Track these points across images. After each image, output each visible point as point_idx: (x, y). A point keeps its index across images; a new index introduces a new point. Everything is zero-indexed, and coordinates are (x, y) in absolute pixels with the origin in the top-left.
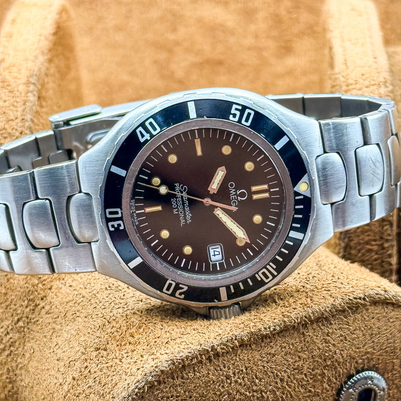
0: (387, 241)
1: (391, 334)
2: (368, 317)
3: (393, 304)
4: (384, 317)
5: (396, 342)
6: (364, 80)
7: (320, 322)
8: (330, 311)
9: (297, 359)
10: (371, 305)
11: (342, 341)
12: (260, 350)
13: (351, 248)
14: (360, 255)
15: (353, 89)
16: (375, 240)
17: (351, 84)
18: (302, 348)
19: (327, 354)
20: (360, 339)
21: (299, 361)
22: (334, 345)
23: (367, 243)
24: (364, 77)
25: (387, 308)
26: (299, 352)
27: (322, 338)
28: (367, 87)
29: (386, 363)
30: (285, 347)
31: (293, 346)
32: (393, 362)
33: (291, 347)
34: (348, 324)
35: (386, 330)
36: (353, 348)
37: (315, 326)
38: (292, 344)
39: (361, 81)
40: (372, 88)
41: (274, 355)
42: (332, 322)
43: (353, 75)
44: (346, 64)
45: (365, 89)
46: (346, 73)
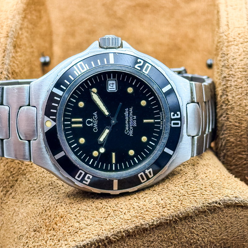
1: (241, 227)
2: (223, 216)
3: (242, 207)
4: (235, 215)
5: (245, 231)
6: (240, 38)
7: (187, 219)
8: (194, 212)
9: (170, 244)
10: (225, 208)
11: (203, 232)
12: (142, 239)
13: (228, 156)
14: (234, 161)
15: (232, 45)
16: (245, 152)
17: (231, 41)
18: (173, 237)
19: (192, 241)
20: (217, 230)
21: (171, 246)
22: (197, 235)
23: (239, 153)
24: (240, 36)
25: (238, 209)
26: (171, 240)
27: (188, 230)
28: (242, 44)
29: (239, 245)
30: (161, 237)
31: (167, 236)
32: (243, 245)
33: (165, 237)
34: (208, 220)
35: (237, 224)
36: (212, 236)
37: (183, 222)
38: (166, 234)
39: (238, 39)
40: (245, 44)
41: (153, 242)
42: (196, 219)
43: (233, 34)
44: (228, 25)
45: (240, 45)
46: (228, 33)
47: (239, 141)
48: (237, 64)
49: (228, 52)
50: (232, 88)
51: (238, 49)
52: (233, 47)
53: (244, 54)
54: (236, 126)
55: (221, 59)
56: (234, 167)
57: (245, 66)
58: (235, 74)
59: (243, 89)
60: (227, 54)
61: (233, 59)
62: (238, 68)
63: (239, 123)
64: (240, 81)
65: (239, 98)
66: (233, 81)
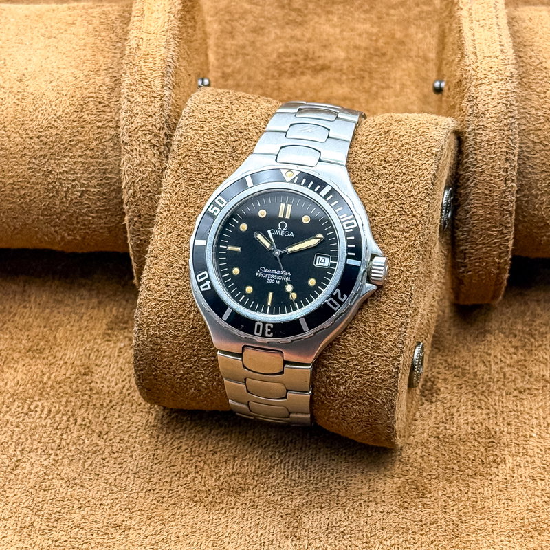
0: (506, 227)
13: (473, 232)
16: (496, 227)
23: (488, 229)
24: (493, 70)
28: (495, 82)
40: (500, 83)
43: (483, 68)
44: (476, 52)
45: (493, 85)
46: (476, 65)
47: (490, 214)
48: (490, 111)
49: (478, 95)
50: (483, 144)
51: (491, 90)
52: (483, 87)
53: (498, 97)
54: (487, 195)
55: (468, 103)
56: (481, 246)
57: (500, 115)
58: (487, 125)
59: (497, 147)
60: (477, 97)
61: (485, 105)
62: (491, 117)
63: (490, 191)
64: (492, 135)
65: (492, 158)
66: (484, 134)
